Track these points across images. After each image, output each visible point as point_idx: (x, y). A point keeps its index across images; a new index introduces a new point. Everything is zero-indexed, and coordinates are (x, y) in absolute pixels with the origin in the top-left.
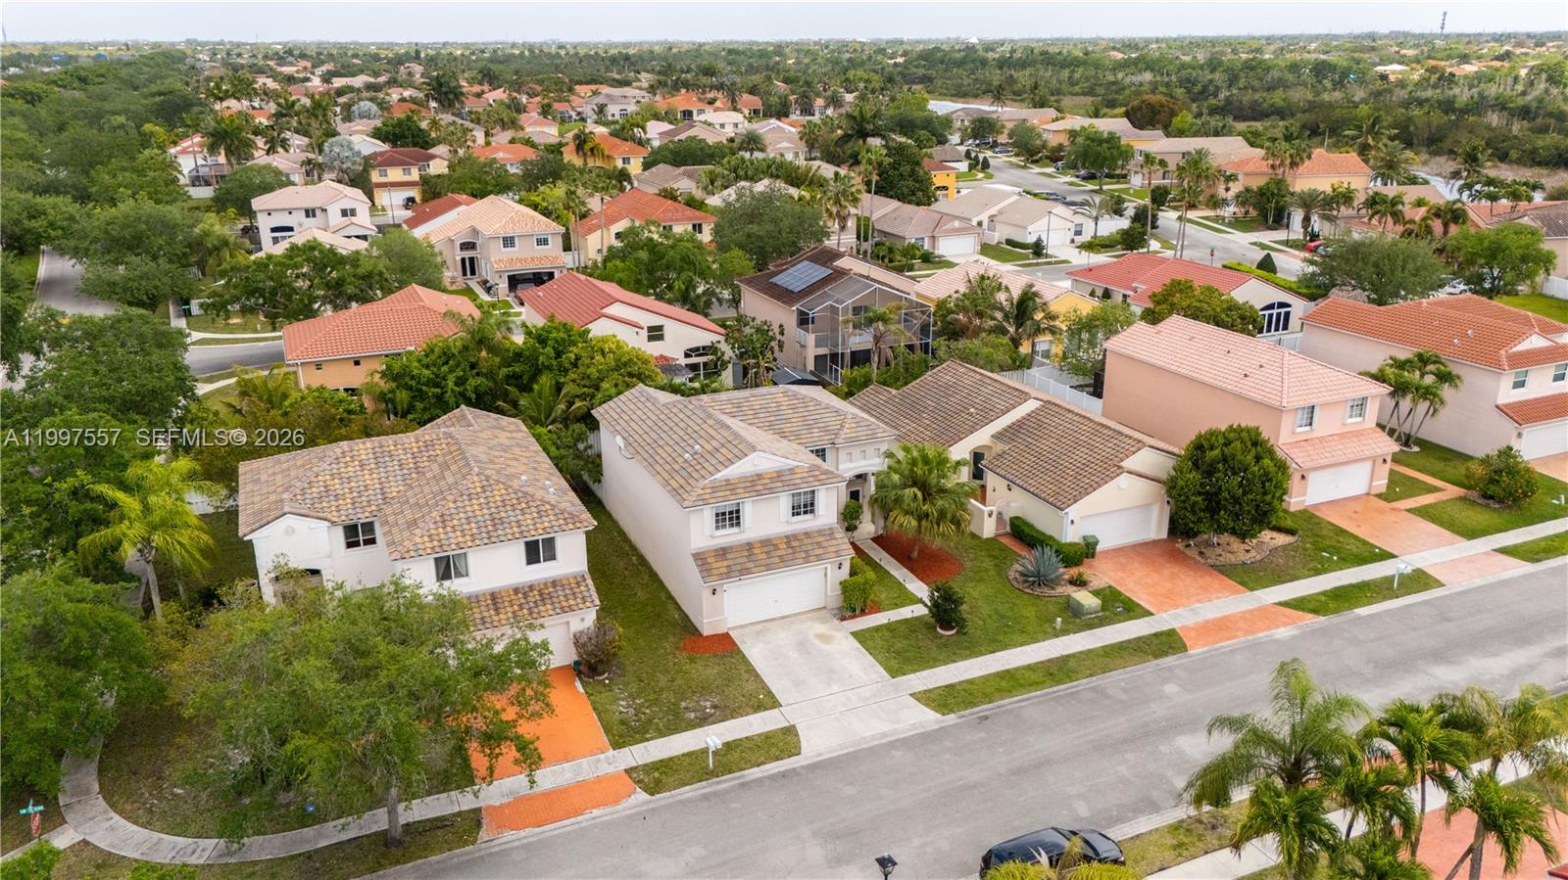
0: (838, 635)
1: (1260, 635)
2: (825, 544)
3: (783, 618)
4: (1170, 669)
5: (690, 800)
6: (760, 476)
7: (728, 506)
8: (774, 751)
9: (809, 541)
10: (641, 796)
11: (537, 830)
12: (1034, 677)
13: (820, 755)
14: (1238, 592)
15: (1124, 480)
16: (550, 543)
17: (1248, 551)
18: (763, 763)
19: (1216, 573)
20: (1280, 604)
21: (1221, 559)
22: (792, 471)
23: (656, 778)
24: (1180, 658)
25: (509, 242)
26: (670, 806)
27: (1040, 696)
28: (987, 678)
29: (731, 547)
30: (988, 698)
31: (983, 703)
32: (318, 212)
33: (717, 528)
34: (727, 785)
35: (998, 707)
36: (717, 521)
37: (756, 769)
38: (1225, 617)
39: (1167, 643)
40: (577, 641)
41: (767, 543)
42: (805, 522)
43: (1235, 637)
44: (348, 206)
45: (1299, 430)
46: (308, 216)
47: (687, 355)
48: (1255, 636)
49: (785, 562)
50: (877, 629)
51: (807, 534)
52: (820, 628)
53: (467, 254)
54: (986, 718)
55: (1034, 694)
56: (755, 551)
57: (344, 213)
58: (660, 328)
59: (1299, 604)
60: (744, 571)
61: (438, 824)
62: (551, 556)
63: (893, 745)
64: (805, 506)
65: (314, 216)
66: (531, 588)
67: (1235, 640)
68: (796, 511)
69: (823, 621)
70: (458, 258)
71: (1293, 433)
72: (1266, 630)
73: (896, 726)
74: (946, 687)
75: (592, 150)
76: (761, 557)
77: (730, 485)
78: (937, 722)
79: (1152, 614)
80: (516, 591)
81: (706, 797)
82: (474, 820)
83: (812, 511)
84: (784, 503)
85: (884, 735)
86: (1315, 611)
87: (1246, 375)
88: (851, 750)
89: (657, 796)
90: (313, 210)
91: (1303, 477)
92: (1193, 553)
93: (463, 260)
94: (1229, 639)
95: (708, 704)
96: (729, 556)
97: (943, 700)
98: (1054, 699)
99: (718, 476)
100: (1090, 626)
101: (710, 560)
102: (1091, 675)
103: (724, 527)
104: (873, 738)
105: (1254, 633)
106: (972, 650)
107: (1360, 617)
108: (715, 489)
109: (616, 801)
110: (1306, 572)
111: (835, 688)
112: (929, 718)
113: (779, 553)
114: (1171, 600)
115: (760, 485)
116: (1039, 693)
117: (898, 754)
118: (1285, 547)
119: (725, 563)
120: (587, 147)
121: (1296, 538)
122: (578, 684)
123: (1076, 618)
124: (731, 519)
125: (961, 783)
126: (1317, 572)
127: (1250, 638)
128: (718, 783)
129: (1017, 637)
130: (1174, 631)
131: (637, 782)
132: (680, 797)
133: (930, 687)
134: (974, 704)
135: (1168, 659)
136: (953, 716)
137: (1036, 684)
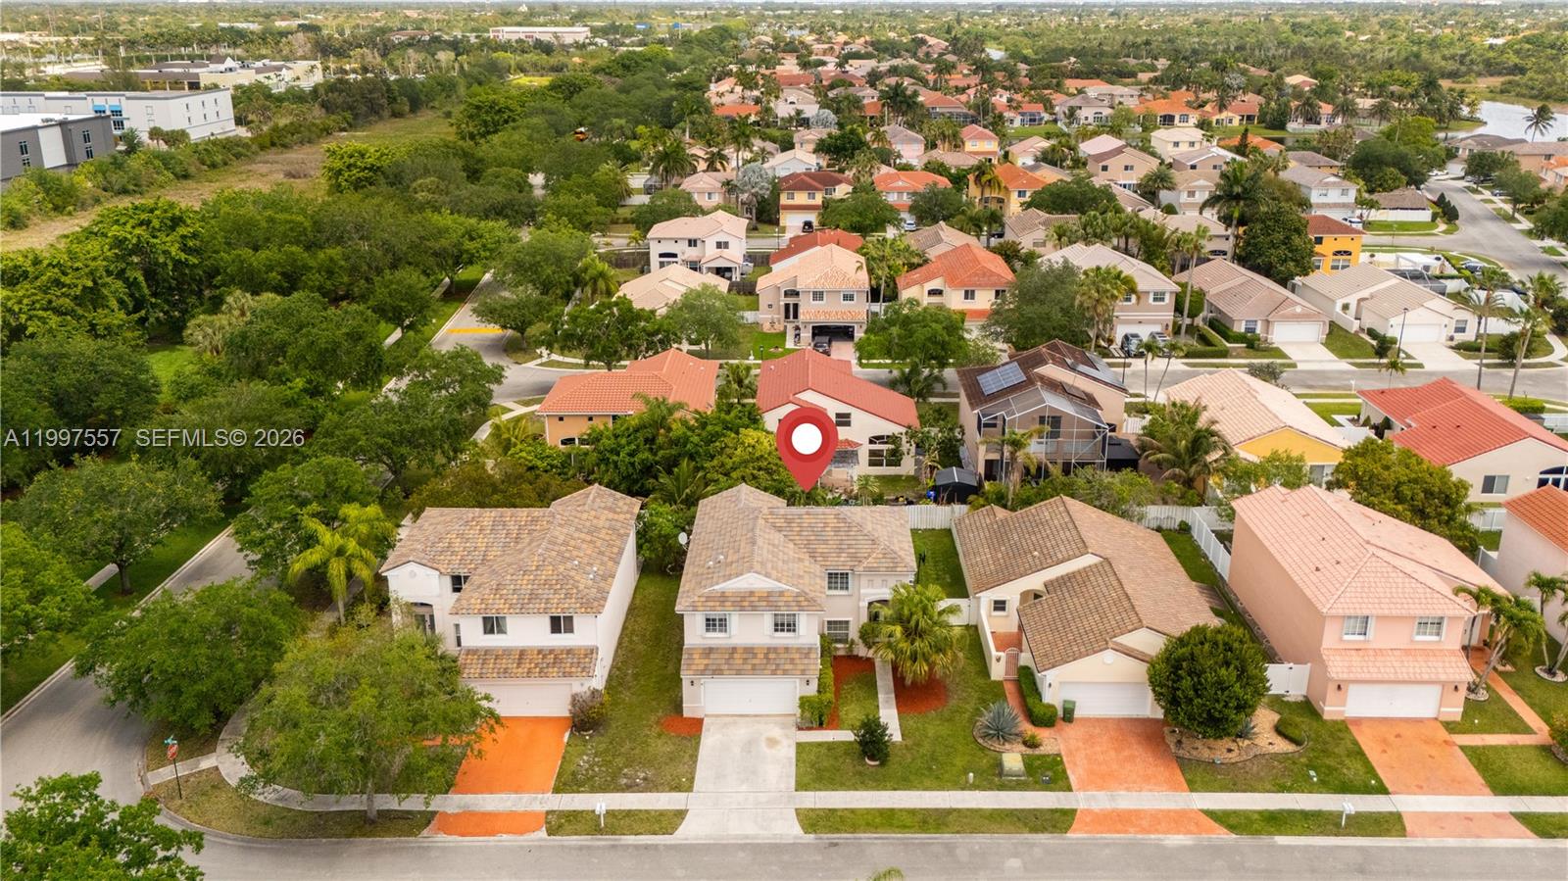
0: (785, 742)
1: (1152, 836)
2: (798, 661)
3: (756, 716)
4: (1032, 845)
5: (570, 848)
6: (752, 593)
7: (715, 614)
8: (656, 827)
9: (786, 656)
10: (543, 834)
11: (460, 838)
12: (908, 821)
13: (686, 839)
14: (1176, 788)
15: (1109, 656)
16: (569, 620)
17: (1230, 751)
18: (641, 834)
19: (1175, 765)
20: (1203, 811)
21: (1194, 753)
22: (781, 593)
23: (560, 823)
24: (1052, 838)
25: (818, 295)
26: (553, 847)
27: (898, 839)
28: (868, 811)
29: (717, 649)
30: (854, 829)
31: (846, 832)
32: (698, 242)
33: (708, 630)
34: (603, 843)
35: (855, 838)
36: (708, 625)
37: (633, 837)
38: (1135, 811)
39: (1058, 821)
40: (574, 699)
41: (750, 651)
42: (784, 639)
43: (1126, 832)
44: (723, 238)
45: (1346, 637)
46: (690, 245)
47: (871, 442)
48: (1146, 836)
49: (755, 670)
50: (820, 744)
51: (787, 649)
52: (776, 732)
53: (791, 301)
54: (836, 845)
55: (894, 835)
56: (736, 656)
57: (719, 245)
58: (848, 415)
59: (1224, 819)
60: (717, 672)
61: (406, 816)
62: (570, 629)
63: (743, 847)
64: (785, 625)
65: (695, 245)
66: (551, 651)
67: (1122, 835)
68: (779, 627)
69: (784, 726)
70: (782, 303)
71: (1341, 640)
72: (1164, 833)
73: (761, 832)
74: (830, 810)
75: (990, 181)
76: (737, 662)
77: (723, 598)
78: (796, 837)
79: (1070, 789)
80: (540, 652)
81: (581, 848)
82: (427, 818)
83: (794, 631)
84: (767, 620)
85: (747, 837)
86: (1232, 828)
87: (1317, 569)
88: (712, 842)
89: (552, 837)
90: (695, 241)
91: (1339, 687)
92: (1171, 740)
93: (787, 306)
94: (1118, 832)
95: (642, 775)
96: (712, 656)
97: (813, 821)
98: (906, 845)
99: (716, 587)
100: (1002, 787)
101: (695, 656)
102: (958, 832)
103: (715, 630)
104: (737, 837)
105: (1149, 832)
106: (879, 783)
107: (1274, 847)
108: (708, 598)
109: (522, 834)
110: (1268, 787)
111: (744, 788)
112: (792, 830)
113: (755, 661)
114: (1100, 780)
115: (747, 602)
116: (897, 835)
117: (741, 854)
118: (1275, 756)
119: (706, 662)
120: (984, 179)
121: (1299, 748)
122: (567, 735)
123: (995, 777)
124: (720, 625)
126: (1282, 789)
127: (1139, 836)
128: (599, 840)
129: (927, 782)
130: (1074, 811)
131: (547, 823)
132: (566, 843)
133: (817, 806)
134: (838, 831)
135: (1041, 836)
136: (812, 836)
137: (904, 828)
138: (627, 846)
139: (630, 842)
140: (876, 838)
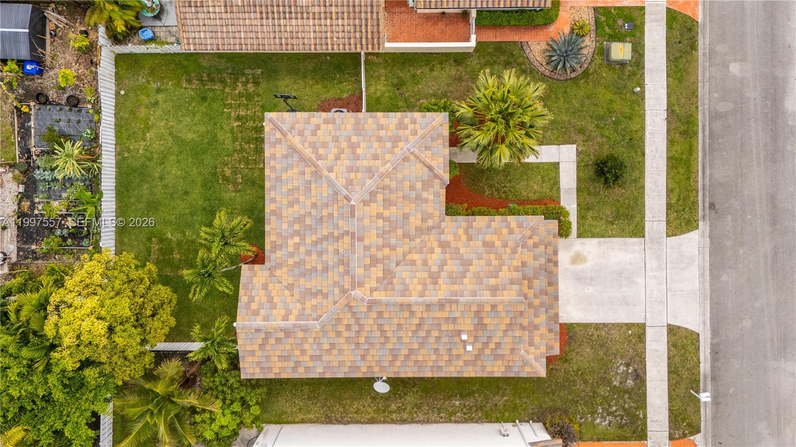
0: (579, 248)
4: (712, 52)
8: (690, 347)
10: (698, 437)
13: (704, 322)
18: (699, 359)
23: (685, 425)
24: (704, 34)
26: (715, 426)
30: (691, 190)
31: (697, 196)
35: (704, 189)
37: (702, 365)
54: (713, 204)
55: (700, 159)
73: (696, 263)
74: (667, 209)
78: (703, 235)
79: (642, 9)
85: (702, 275)
88: (708, 302)
89: (702, 429)
97: (682, 220)
98: (712, 150)
100: (640, 65)
104: (702, 283)
106: (635, 168)
111: (640, 281)
116: (700, 154)
117: (724, 278)
125: (769, 259)
130: (668, 10)
131: (685, 436)
132: (709, 416)
133: (664, 219)
134: (695, 203)
135: (700, 42)
136: (701, 223)
137: (691, 150)
138: (713, 368)
139: (708, 366)
140: (704, 173)
